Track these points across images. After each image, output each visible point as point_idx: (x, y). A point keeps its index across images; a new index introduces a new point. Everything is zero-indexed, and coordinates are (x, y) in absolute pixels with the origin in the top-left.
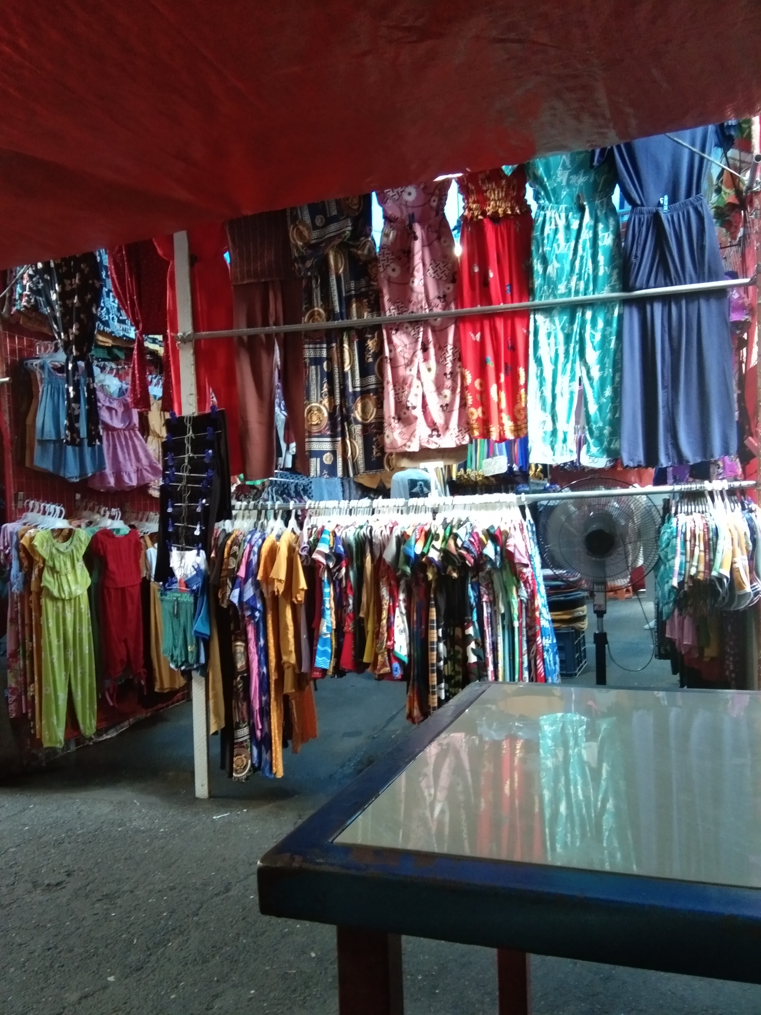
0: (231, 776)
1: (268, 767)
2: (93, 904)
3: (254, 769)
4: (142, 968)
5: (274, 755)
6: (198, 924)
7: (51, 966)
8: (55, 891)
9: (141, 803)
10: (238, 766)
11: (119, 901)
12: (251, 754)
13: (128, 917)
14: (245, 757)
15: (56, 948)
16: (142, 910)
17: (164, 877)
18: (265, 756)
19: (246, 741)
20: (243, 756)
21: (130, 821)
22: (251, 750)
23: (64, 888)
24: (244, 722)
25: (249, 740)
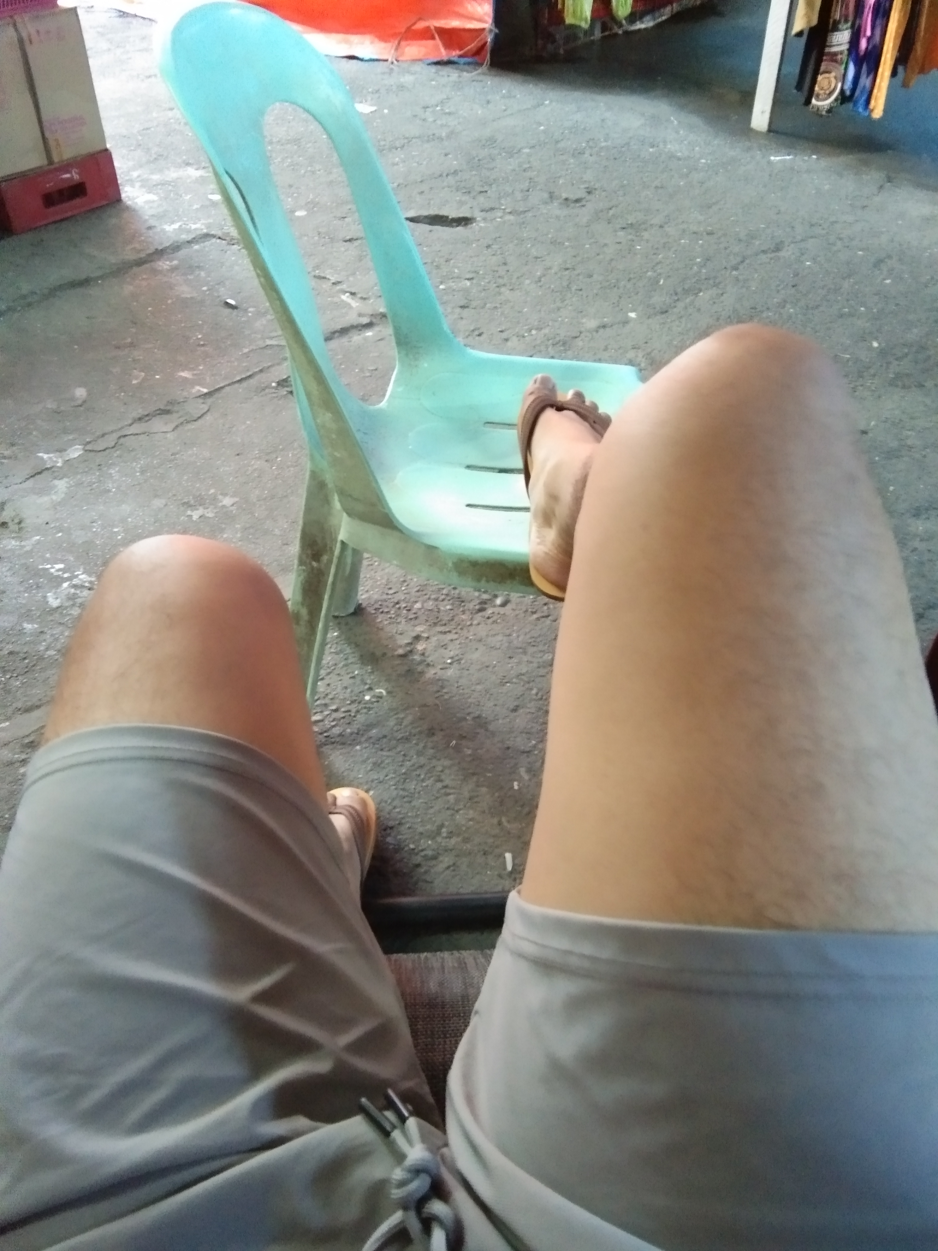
0: (808, 102)
1: (864, 98)
2: (615, 231)
3: (844, 98)
4: (666, 312)
5: (878, 81)
6: (737, 279)
7: (568, 287)
8: (573, 208)
9: (679, 122)
10: (822, 89)
11: (646, 235)
12: (845, 75)
13: (655, 254)
14: (835, 78)
15: (574, 269)
16: (673, 249)
17: (701, 218)
18: (865, 81)
19: (841, 53)
20: (833, 74)
21: (665, 142)
22: (846, 69)
23: (583, 206)
24: (846, 21)
25: (846, 52)
